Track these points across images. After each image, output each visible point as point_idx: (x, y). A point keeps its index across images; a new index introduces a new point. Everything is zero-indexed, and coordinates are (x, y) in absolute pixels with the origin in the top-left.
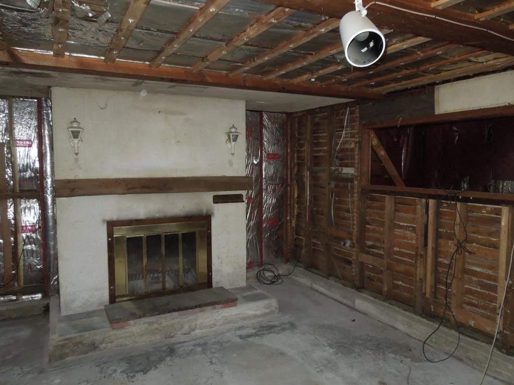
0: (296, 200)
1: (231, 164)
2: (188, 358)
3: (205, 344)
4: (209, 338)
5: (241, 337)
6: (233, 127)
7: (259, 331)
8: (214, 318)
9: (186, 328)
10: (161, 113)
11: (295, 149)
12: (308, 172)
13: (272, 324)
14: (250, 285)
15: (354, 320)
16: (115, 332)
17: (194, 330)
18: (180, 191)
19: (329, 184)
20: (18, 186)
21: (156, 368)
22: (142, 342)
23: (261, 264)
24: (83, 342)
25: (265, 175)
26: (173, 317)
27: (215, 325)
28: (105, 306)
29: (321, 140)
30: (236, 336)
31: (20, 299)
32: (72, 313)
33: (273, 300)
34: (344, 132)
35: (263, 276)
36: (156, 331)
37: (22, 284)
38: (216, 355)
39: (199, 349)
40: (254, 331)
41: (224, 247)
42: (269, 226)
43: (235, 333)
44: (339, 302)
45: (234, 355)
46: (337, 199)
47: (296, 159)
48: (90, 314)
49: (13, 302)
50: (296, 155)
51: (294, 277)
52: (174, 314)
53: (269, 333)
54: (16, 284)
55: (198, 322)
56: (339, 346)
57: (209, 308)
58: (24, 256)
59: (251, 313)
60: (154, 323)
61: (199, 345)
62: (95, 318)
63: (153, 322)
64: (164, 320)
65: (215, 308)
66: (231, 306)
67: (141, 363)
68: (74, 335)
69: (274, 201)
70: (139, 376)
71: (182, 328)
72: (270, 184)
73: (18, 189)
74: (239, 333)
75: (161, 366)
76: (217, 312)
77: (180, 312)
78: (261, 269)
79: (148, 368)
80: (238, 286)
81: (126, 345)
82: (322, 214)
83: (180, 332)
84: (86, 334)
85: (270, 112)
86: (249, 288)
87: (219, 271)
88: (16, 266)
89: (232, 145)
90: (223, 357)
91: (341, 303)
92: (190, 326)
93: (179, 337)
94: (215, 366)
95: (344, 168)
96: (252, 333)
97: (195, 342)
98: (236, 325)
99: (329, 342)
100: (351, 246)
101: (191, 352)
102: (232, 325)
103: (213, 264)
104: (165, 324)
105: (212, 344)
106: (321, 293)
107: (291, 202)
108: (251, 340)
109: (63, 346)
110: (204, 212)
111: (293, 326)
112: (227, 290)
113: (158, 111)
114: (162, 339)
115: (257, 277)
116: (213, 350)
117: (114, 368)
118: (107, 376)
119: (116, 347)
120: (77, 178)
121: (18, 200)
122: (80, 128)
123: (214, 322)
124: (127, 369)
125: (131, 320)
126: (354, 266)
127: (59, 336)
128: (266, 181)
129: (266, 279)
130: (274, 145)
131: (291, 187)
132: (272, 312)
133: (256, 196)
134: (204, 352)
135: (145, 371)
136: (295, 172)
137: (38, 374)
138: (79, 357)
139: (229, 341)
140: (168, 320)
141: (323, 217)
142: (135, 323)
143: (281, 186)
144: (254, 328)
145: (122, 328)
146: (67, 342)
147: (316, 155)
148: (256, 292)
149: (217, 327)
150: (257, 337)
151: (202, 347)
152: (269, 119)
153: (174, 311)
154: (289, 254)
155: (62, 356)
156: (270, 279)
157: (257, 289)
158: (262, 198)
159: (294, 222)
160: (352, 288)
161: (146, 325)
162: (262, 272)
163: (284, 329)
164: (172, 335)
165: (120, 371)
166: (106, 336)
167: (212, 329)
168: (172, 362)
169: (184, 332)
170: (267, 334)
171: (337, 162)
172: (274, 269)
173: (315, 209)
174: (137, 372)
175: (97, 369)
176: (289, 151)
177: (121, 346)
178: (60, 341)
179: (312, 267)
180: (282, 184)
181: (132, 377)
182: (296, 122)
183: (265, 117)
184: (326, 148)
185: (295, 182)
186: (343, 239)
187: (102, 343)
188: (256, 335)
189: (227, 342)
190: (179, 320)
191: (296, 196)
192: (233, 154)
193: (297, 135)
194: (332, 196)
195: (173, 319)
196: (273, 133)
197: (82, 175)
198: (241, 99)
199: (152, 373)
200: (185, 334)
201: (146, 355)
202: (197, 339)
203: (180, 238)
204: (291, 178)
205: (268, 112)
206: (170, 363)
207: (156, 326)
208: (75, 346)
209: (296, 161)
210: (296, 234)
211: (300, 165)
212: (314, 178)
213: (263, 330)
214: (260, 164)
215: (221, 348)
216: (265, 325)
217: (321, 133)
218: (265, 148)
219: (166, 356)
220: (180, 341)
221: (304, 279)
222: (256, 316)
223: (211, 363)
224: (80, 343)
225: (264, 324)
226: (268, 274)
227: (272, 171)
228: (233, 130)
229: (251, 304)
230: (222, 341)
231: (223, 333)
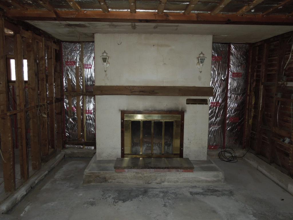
0: (254, 106)
1: (200, 78)
2: (152, 199)
3: (167, 192)
4: (171, 189)
5: (191, 193)
6: (202, 53)
7: (206, 191)
8: (178, 177)
9: (159, 180)
10: (155, 46)
11: (255, 70)
12: (262, 86)
13: (216, 189)
14: (209, 160)
15: (283, 200)
16: (117, 174)
17: (163, 182)
18: (164, 94)
19: (276, 94)
20: (85, 89)
21: (131, 200)
22: (131, 183)
23: (224, 147)
24: (100, 176)
25: (230, 88)
26: (151, 172)
27: (177, 181)
28: (117, 158)
29: (274, 62)
30: (188, 191)
31: (84, 148)
32: (102, 159)
33: (221, 173)
34: (290, 55)
35: (224, 155)
36: (140, 178)
37: (86, 140)
38: (170, 201)
39: (162, 195)
40: (202, 191)
41: (192, 133)
42: (231, 123)
43: (189, 189)
44: (275, 183)
45: (181, 204)
46: (282, 106)
47: (255, 77)
48: (109, 161)
49: (81, 149)
50: (255, 74)
51: (246, 159)
52: (151, 170)
53: (212, 195)
54: (83, 140)
55: (167, 178)
56: (261, 217)
57: (174, 170)
58: (86, 126)
59: (203, 178)
60: (140, 173)
61: (163, 192)
62: (111, 164)
63: (138, 172)
64: (145, 173)
65: (178, 171)
66: (189, 172)
67: (125, 195)
68: (95, 172)
69: (236, 105)
70: (120, 203)
71: (156, 179)
72: (233, 94)
73: (85, 91)
74: (191, 190)
75: (135, 200)
76: (179, 174)
77: (155, 169)
78: (223, 150)
79: (127, 199)
80: (201, 160)
81: (122, 183)
82: (271, 117)
83: (155, 182)
84: (102, 172)
85: (237, 44)
86: (208, 162)
87: (188, 148)
88: (83, 131)
89: (200, 66)
90: (173, 204)
91: (277, 184)
92: (161, 179)
93: (154, 185)
94: (166, 208)
95: (288, 83)
96: (200, 192)
97: (161, 190)
98: (191, 184)
99: (255, 212)
100: (289, 143)
101: (156, 196)
102: (189, 183)
103: (184, 143)
104: (146, 175)
105: (170, 193)
106: (264, 174)
107: (249, 107)
108: (197, 196)
109: (90, 176)
110: (180, 109)
111: (231, 193)
112: (190, 161)
113: (153, 45)
114: (144, 183)
115: (219, 156)
116: (169, 198)
117: (110, 194)
118: (104, 198)
119: (117, 182)
120: (106, 85)
121: (85, 96)
122: (107, 56)
123: (177, 180)
124: (116, 197)
125: (126, 169)
126: (291, 158)
127: (89, 170)
128: (230, 92)
129: (226, 158)
130: (238, 67)
131: (249, 97)
132: (219, 181)
133: (223, 101)
134: (163, 197)
135: (124, 201)
136: (254, 86)
137: (75, 189)
138: (97, 184)
139: (183, 194)
140: (148, 173)
141: (271, 119)
142: (128, 171)
143: (242, 96)
144: (203, 189)
145: (121, 172)
146: (92, 174)
147: (269, 73)
148: (211, 165)
149: (179, 183)
150: (202, 196)
151: (164, 194)
152: (235, 49)
153: (152, 168)
154: (246, 143)
155: (89, 182)
156: (228, 158)
157: (213, 164)
158: (226, 103)
159: (251, 121)
160: (288, 175)
161: (135, 173)
162: (223, 152)
163: (223, 195)
164: (150, 182)
165: (112, 197)
166: (112, 175)
167: (175, 184)
168: (142, 199)
169: (157, 182)
170: (210, 195)
171: (285, 78)
172: (232, 152)
173: (266, 113)
174: (120, 200)
175: (102, 193)
176: (250, 71)
177: (120, 182)
178: (89, 173)
179: (260, 154)
180: (243, 94)
181: (116, 203)
182: (257, 50)
183: (232, 46)
184: (276, 68)
185: (253, 93)
186: (283, 137)
187: (110, 179)
188: (202, 194)
189: (180, 194)
190: (154, 174)
191: (253, 103)
192: (201, 72)
193: (257, 60)
194: (278, 104)
195: (151, 173)
196: (238, 59)
197: (109, 84)
198: (208, 34)
199: (128, 203)
200: (157, 183)
201: (130, 191)
202: (163, 188)
203: (164, 124)
204: (250, 90)
205: (235, 44)
206: (141, 199)
207: (140, 175)
208: (95, 178)
209: (255, 78)
210: (252, 130)
211: (258, 81)
212: (267, 90)
213: (208, 192)
214: (227, 80)
215: (175, 197)
216: (211, 189)
217: (274, 57)
218: (231, 69)
219: (141, 195)
220: (153, 187)
221: (253, 162)
222: (207, 181)
223: (165, 206)
224: (98, 176)
225: (211, 187)
226: (227, 155)
227: (235, 84)
228: (201, 55)
229: (204, 173)
230: (177, 193)
231: (181, 188)
